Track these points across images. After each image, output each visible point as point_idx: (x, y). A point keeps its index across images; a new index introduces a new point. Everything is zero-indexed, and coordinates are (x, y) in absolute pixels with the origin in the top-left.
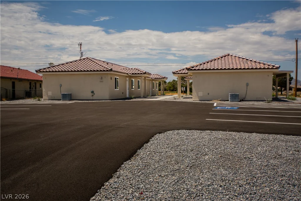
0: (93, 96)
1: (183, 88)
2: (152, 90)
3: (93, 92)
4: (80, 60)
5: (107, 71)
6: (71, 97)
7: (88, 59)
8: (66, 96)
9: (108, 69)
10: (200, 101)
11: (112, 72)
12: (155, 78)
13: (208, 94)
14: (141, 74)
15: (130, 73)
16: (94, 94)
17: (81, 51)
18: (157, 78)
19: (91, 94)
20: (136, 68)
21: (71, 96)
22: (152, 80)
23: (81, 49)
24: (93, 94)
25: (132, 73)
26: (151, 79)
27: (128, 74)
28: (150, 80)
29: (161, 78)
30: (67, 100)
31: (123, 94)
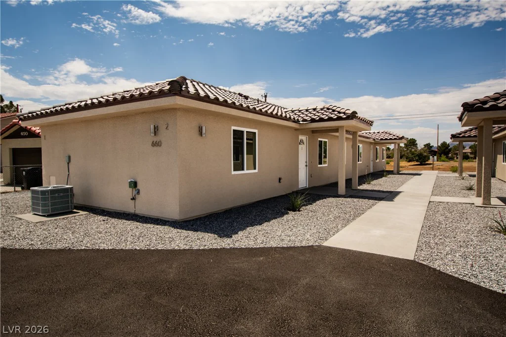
1: (433, 157)
2: (375, 165)
3: (134, 185)
12: (382, 139)
14: (339, 118)
16: (139, 192)
18: (386, 139)
19: (129, 192)
22: (376, 143)
24: (135, 191)
26: (373, 141)
27: (297, 122)
28: (371, 143)
29: (395, 139)
30: (42, 213)
31: (280, 182)
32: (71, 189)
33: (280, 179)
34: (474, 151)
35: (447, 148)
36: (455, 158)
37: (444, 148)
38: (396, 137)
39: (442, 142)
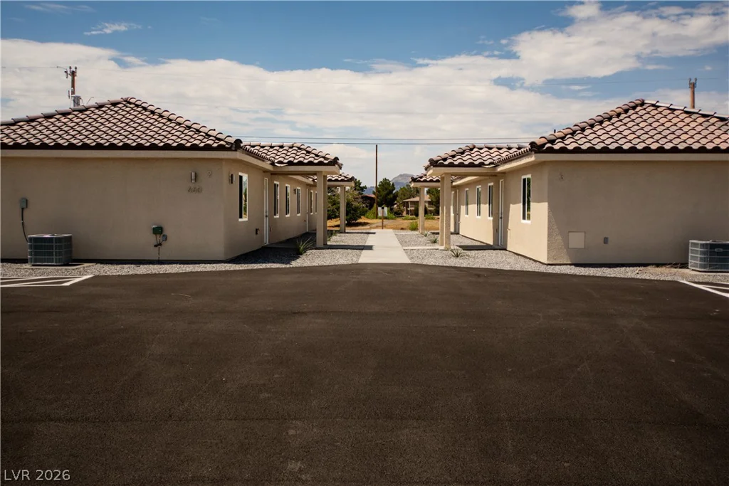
0: (160, 244)
3: (158, 231)
4: (97, 108)
5: (221, 148)
6: (71, 252)
7: (130, 103)
8: (51, 247)
9: (222, 142)
10: (577, 265)
11: (238, 155)
13: (606, 241)
15: (281, 159)
16: (165, 238)
17: (73, 93)
19: (153, 239)
20: (299, 145)
21: (70, 246)
23: (73, 86)
24: (159, 238)
25: (286, 161)
26: (311, 183)
27: (273, 163)
30: (56, 262)
31: (257, 233)
32: (70, 237)
33: (257, 230)
34: (434, 200)
35: (391, 192)
36: (404, 214)
37: (386, 192)
38: (343, 178)
39: (382, 180)
